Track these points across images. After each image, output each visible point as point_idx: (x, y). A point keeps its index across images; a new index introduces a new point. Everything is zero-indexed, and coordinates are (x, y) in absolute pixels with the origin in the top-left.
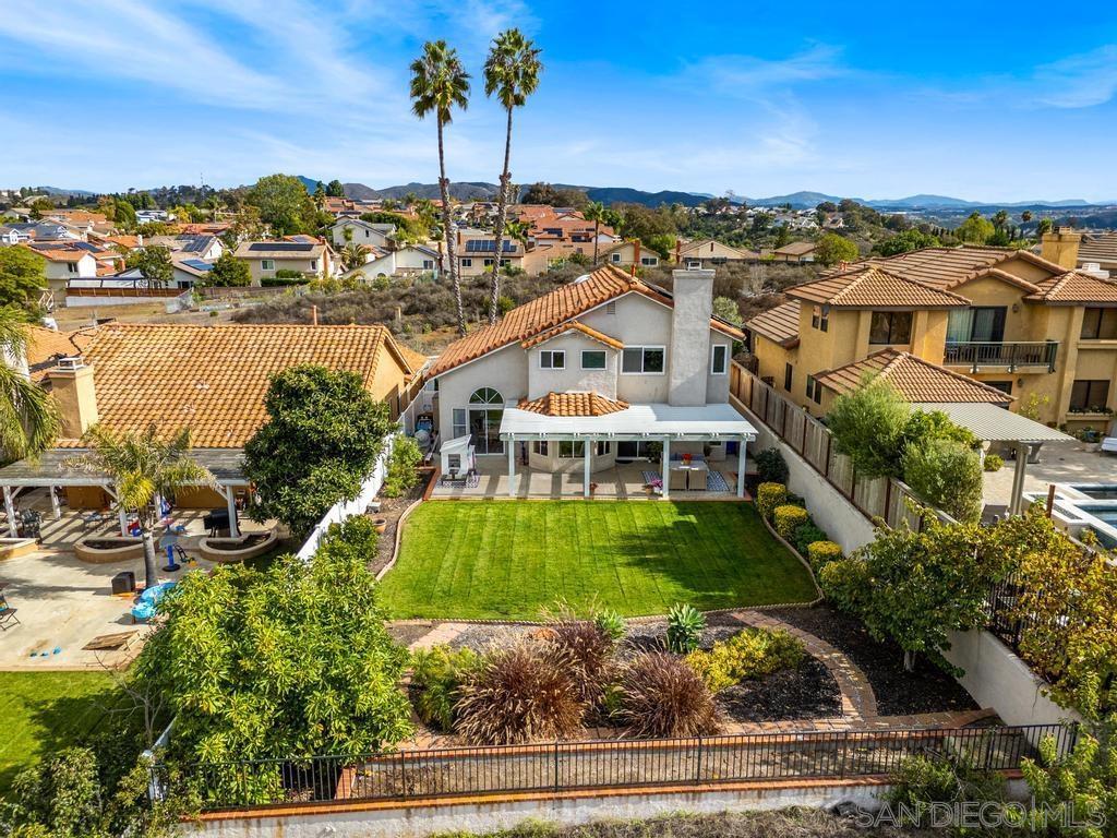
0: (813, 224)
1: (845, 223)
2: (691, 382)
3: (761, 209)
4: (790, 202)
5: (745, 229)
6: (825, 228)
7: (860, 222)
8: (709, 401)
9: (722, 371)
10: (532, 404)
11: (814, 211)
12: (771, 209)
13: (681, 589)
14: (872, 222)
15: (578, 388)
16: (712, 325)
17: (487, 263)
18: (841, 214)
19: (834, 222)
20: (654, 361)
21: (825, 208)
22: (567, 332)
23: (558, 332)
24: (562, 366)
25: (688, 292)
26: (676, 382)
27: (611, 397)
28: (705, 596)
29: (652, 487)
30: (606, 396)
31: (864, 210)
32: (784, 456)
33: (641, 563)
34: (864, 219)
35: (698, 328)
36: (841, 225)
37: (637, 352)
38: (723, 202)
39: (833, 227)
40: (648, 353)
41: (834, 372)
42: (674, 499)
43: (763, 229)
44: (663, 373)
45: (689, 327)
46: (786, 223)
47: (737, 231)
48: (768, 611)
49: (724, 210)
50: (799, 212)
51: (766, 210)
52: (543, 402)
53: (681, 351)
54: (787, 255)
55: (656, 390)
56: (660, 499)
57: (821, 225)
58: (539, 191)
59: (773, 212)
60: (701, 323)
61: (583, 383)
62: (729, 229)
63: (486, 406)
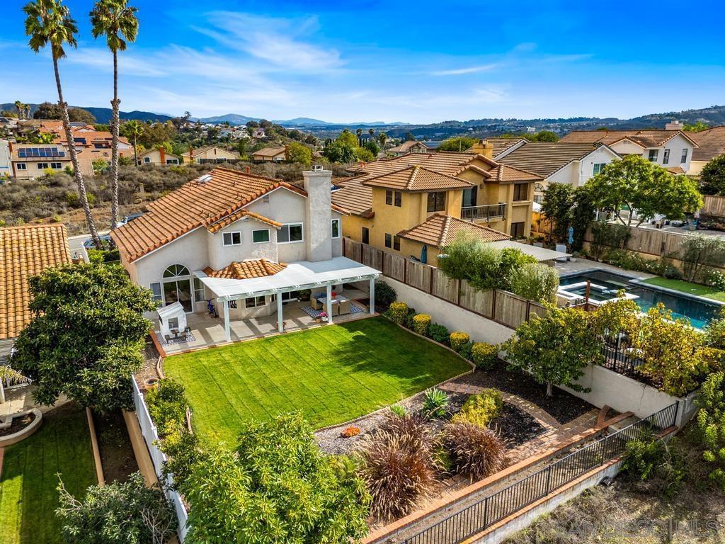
0: (246, 135)
1: (266, 134)
2: (322, 245)
3: (210, 125)
4: (229, 120)
5: (202, 139)
6: (254, 138)
7: (275, 134)
8: (334, 256)
9: (337, 236)
10: (221, 272)
11: (245, 127)
12: (217, 125)
13: (399, 379)
14: (282, 134)
15: (252, 257)
16: (333, 207)
17: (40, 166)
18: (262, 129)
19: (259, 134)
20: (296, 233)
21: (251, 125)
22: (243, 218)
23: (237, 218)
24: (239, 242)
25: (317, 185)
26: (314, 246)
27: (275, 260)
28: (416, 380)
29: (319, 318)
30: (271, 261)
31: (276, 126)
32: (390, 285)
33: (360, 368)
34: (277, 132)
35: (325, 209)
36: (264, 136)
37: (284, 228)
38: (184, 120)
39: (259, 137)
40: (292, 228)
41: (410, 230)
42: (336, 322)
43: (215, 138)
44: (303, 241)
45: (319, 209)
46: (229, 135)
47: (197, 139)
48: (455, 380)
49: (185, 125)
50: (235, 127)
51: (214, 126)
52: (229, 271)
53: (315, 225)
54: (263, 156)
55: (299, 253)
56: (328, 324)
57: (251, 135)
58: (48, 109)
59: (219, 127)
60: (326, 206)
61: (255, 253)
62: (191, 138)
63: (176, 278)
